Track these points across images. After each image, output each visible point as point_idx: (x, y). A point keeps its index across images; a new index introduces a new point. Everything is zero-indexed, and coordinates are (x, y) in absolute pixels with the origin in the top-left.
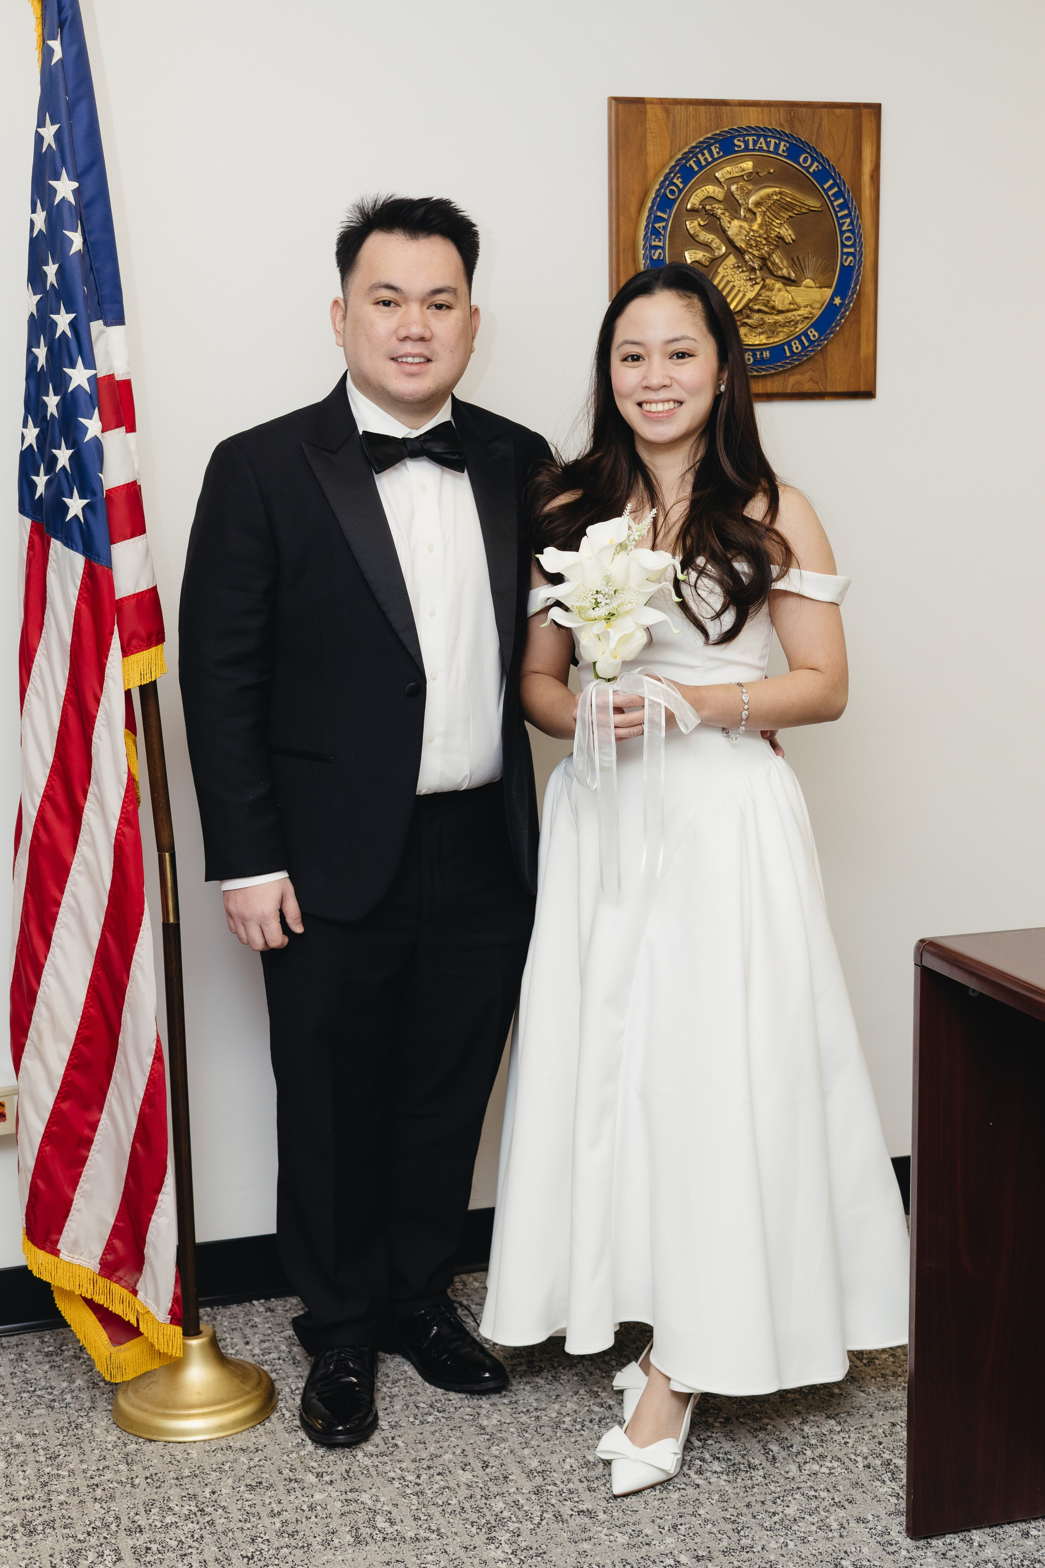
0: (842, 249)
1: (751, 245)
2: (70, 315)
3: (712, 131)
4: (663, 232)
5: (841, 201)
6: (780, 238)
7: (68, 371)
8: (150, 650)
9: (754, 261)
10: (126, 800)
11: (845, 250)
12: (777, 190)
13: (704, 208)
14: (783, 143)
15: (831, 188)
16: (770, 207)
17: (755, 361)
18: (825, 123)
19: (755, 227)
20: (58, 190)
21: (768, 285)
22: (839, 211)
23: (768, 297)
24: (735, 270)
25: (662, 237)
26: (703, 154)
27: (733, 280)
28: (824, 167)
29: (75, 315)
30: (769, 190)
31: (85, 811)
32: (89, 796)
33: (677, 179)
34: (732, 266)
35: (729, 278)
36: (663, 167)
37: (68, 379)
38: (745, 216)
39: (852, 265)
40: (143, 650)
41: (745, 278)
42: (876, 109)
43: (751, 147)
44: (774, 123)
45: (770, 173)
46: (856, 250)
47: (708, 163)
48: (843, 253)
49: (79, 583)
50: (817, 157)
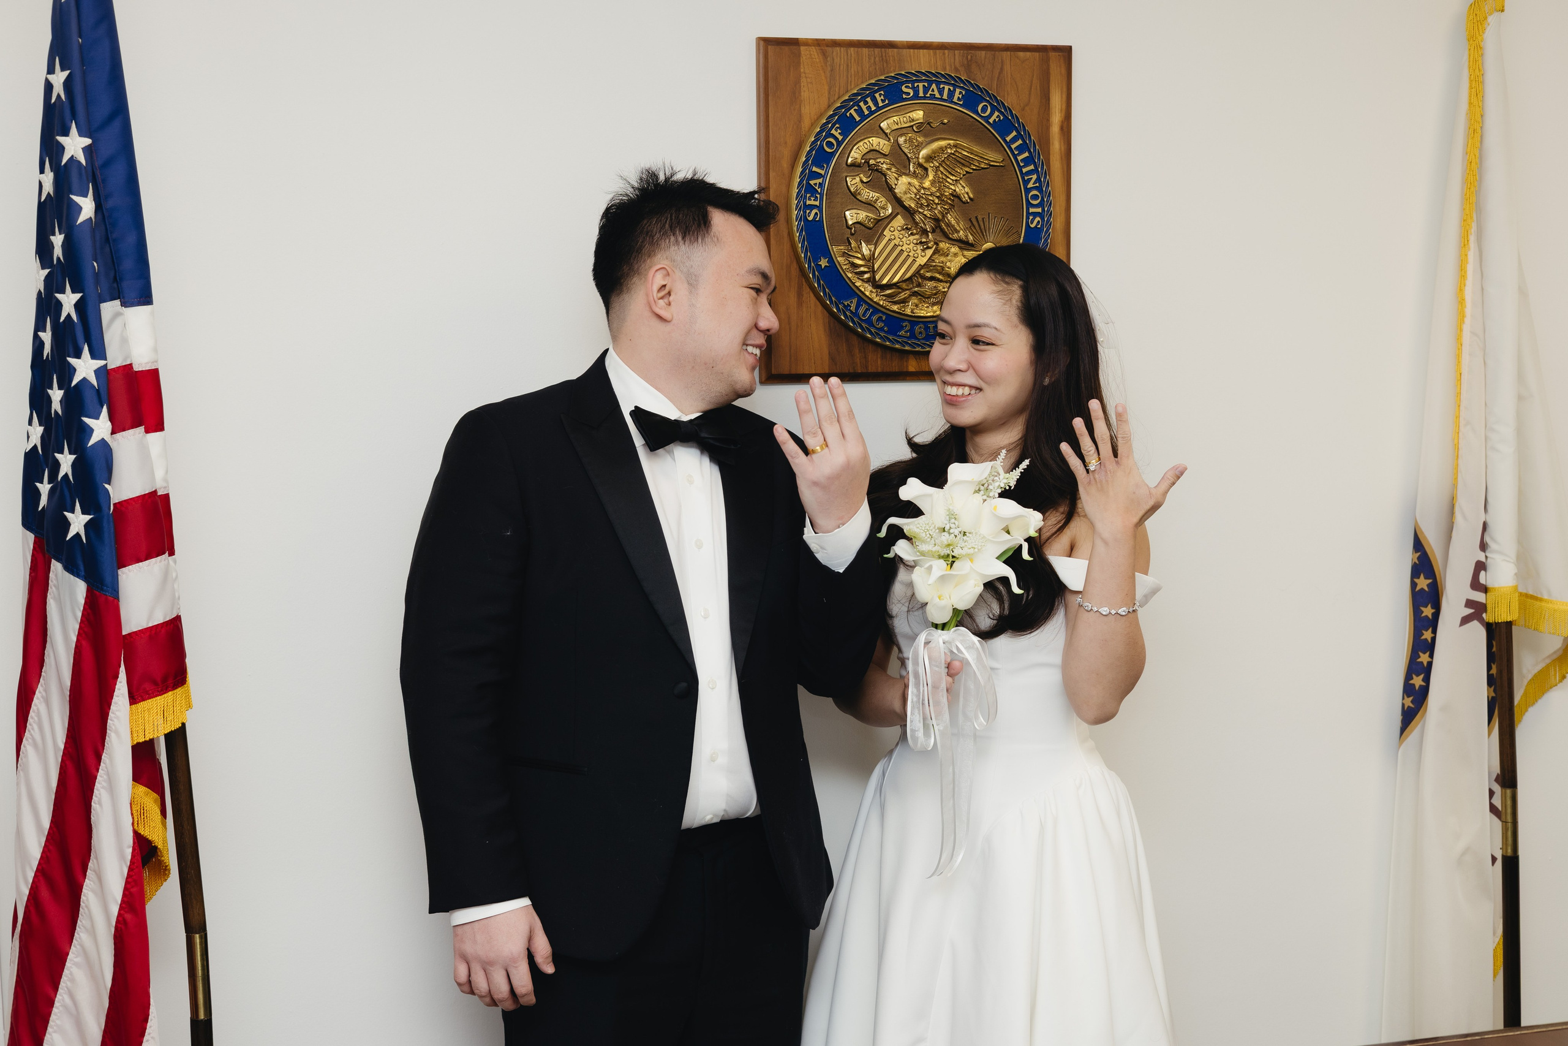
0: (1028, 209)
1: (922, 204)
2: (76, 295)
3: (877, 76)
4: (819, 190)
5: (1026, 154)
6: (956, 196)
7: (72, 361)
8: (166, 695)
9: (926, 222)
10: (129, 880)
11: (1032, 210)
12: (952, 142)
13: (867, 162)
14: (958, 91)
15: (1014, 140)
16: (943, 161)
17: (927, 335)
18: (1007, 67)
19: (927, 184)
20: (66, 148)
21: (942, 249)
22: (1024, 166)
23: (943, 262)
24: (903, 232)
25: (818, 196)
26: (866, 103)
27: (901, 243)
28: (1005, 117)
29: (81, 294)
30: (943, 143)
31: (84, 890)
32: (89, 872)
33: (836, 130)
34: (899, 228)
35: (897, 242)
36: (821, 115)
37: (72, 370)
38: (915, 171)
39: (1039, 226)
40: (156, 696)
41: (915, 241)
42: (1066, 52)
43: (921, 94)
44: (948, 68)
45: (944, 124)
46: (1043, 210)
47: (872, 113)
48: (1028, 214)
49: (79, 615)
50: (997, 105)
